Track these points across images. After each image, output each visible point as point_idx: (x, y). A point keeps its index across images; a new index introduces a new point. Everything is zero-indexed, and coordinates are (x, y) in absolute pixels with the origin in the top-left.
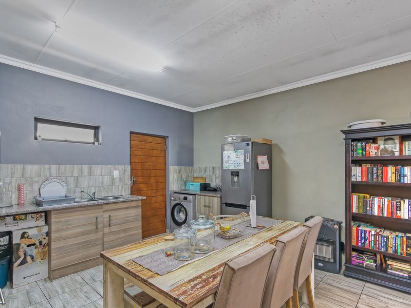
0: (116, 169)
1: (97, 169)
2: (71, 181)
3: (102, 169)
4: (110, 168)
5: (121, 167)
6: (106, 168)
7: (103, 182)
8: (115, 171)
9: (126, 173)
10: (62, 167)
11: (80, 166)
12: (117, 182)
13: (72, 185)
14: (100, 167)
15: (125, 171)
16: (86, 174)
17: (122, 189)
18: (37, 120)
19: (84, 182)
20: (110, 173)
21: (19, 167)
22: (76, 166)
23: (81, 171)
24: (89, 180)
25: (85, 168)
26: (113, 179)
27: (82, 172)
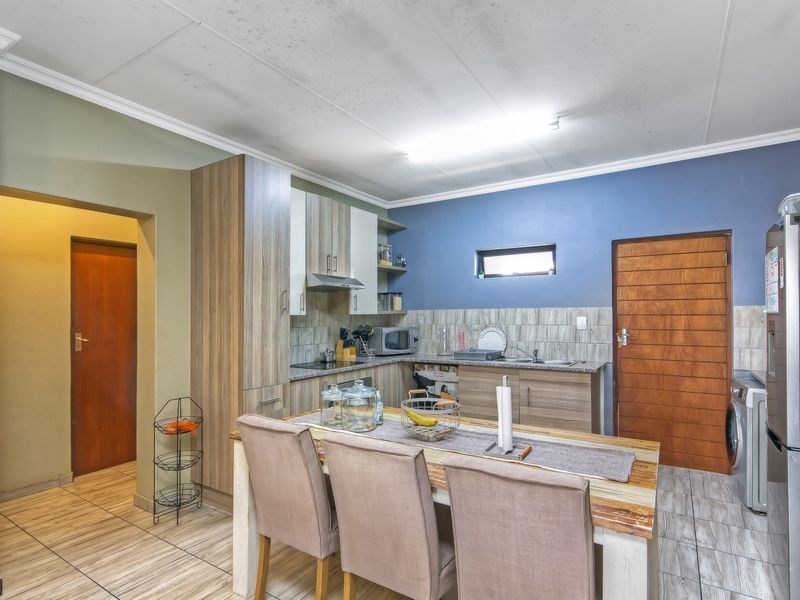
0: (580, 314)
1: (549, 314)
2: (513, 331)
3: (556, 314)
4: (571, 314)
5: (593, 311)
6: (563, 313)
7: (557, 336)
8: (578, 318)
9: (602, 322)
10: (502, 311)
11: (524, 309)
12: (584, 337)
13: (513, 338)
14: (553, 310)
15: (599, 317)
16: (532, 321)
17: (594, 352)
18: (482, 254)
19: (530, 334)
20: (571, 321)
21: (461, 312)
22: (518, 310)
23: (525, 317)
24: (537, 330)
25: (531, 312)
26: (576, 332)
27: (526, 319)
